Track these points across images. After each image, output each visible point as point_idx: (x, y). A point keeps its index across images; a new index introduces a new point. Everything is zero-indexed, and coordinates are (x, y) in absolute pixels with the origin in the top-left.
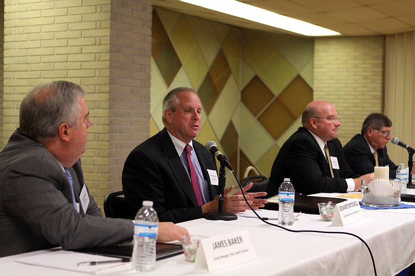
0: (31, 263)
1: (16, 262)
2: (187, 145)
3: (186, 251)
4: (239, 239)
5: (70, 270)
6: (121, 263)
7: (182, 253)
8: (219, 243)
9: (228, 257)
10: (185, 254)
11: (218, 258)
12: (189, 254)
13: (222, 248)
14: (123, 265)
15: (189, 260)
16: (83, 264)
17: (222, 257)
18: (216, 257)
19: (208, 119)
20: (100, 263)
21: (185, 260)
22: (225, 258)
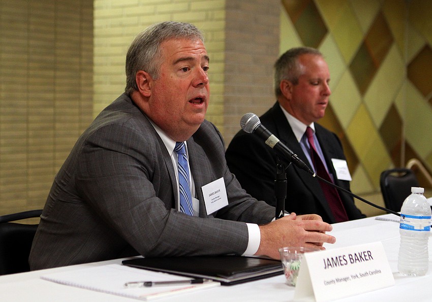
0: (61, 281)
1: (43, 278)
2: (308, 128)
3: (287, 270)
4: (366, 254)
5: (113, 293)
6: (190, 285)
7: (282, 273)
8: (335, 259)
9: (348, 281)
10: (286, 275)
11: (332, 282)
12: (290, 274)
13: (339, 268)
14: (193, 287)
15: (292, 283)
16: (133, 285)
17: (338, 280)
18: (329, 280)
19: (363, 102)
20: (158, 283)
21: (286, 284)
22: (343, 282)
